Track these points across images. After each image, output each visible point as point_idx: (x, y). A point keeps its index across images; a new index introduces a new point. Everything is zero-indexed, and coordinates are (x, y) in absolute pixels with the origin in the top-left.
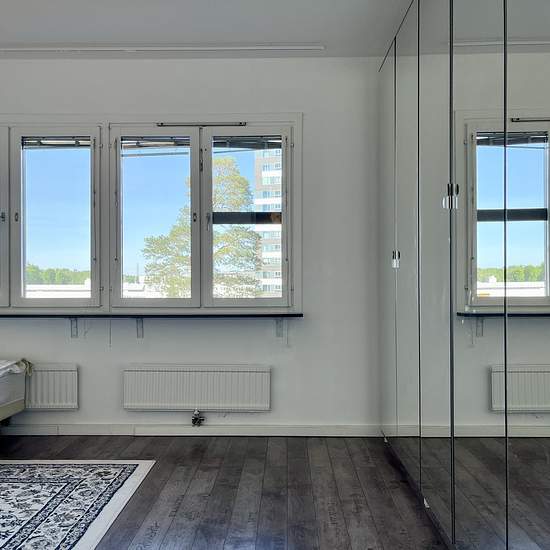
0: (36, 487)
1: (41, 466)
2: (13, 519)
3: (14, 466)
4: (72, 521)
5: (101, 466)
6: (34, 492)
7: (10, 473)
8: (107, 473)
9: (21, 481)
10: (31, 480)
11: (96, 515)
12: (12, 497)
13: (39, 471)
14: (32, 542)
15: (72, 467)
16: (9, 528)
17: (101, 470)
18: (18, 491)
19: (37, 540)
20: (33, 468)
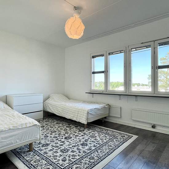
0: (107, 136)
1: (110, 130)
2: (99, 143)
3: (104, 129)
4: (111, 148)
5: (123, 134)
6: (106, 137)
7: (103, 130)
8: (124, 136)
9: (104, 133)
10: (106, 134)
11: (118, 148)
12: (101, 137)
13: (109, 131)
14: (101, 150)
15: (116, 132)
16: (97, 145)
17: (123, 135)
18: (103, 135)
19: (102, 150)
20: (108, 130)
